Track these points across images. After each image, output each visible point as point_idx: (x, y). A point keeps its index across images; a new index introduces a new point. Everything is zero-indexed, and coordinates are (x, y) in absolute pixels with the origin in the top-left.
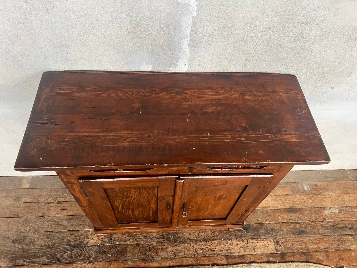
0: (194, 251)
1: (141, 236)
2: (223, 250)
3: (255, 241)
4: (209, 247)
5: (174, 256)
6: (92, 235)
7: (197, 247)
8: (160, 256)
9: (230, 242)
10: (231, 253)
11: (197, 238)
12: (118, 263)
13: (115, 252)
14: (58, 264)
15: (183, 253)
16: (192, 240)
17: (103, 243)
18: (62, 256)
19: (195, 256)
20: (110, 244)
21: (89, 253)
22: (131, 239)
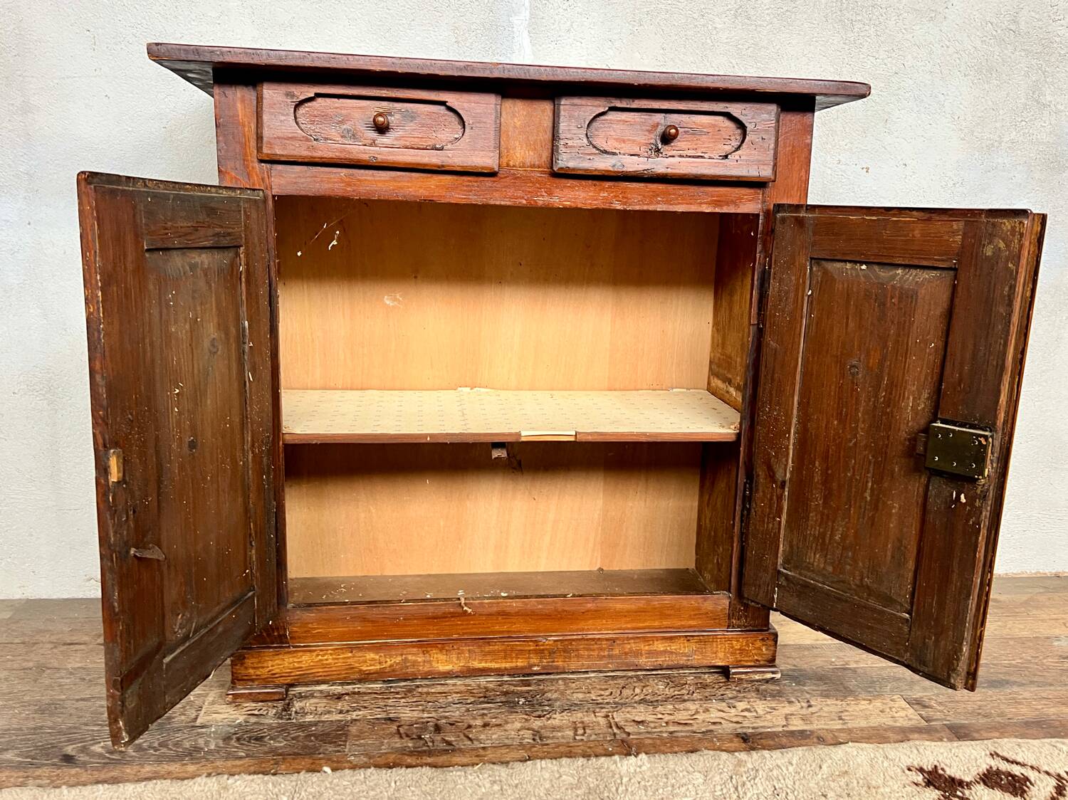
0: (611, 727)
1: (403, 700)
2: (723, 721)
3: (835, 702)
4: (667, 718)
5: (534, 740)
6: (213, 703)
7: (618, 717)
8: (477, 740)
9: (742, 705)
10: (753, 728)
11: (617, 700)
12: (311, 761)
13: (299, 736)
14: (59, 767)
15: (571, 733)
16: (598, 704)
17: (253, 720)
18: (84, 750)
19: (618, 737)
20: (282, 719)
21: (195, 741)
22: (365, 707)
